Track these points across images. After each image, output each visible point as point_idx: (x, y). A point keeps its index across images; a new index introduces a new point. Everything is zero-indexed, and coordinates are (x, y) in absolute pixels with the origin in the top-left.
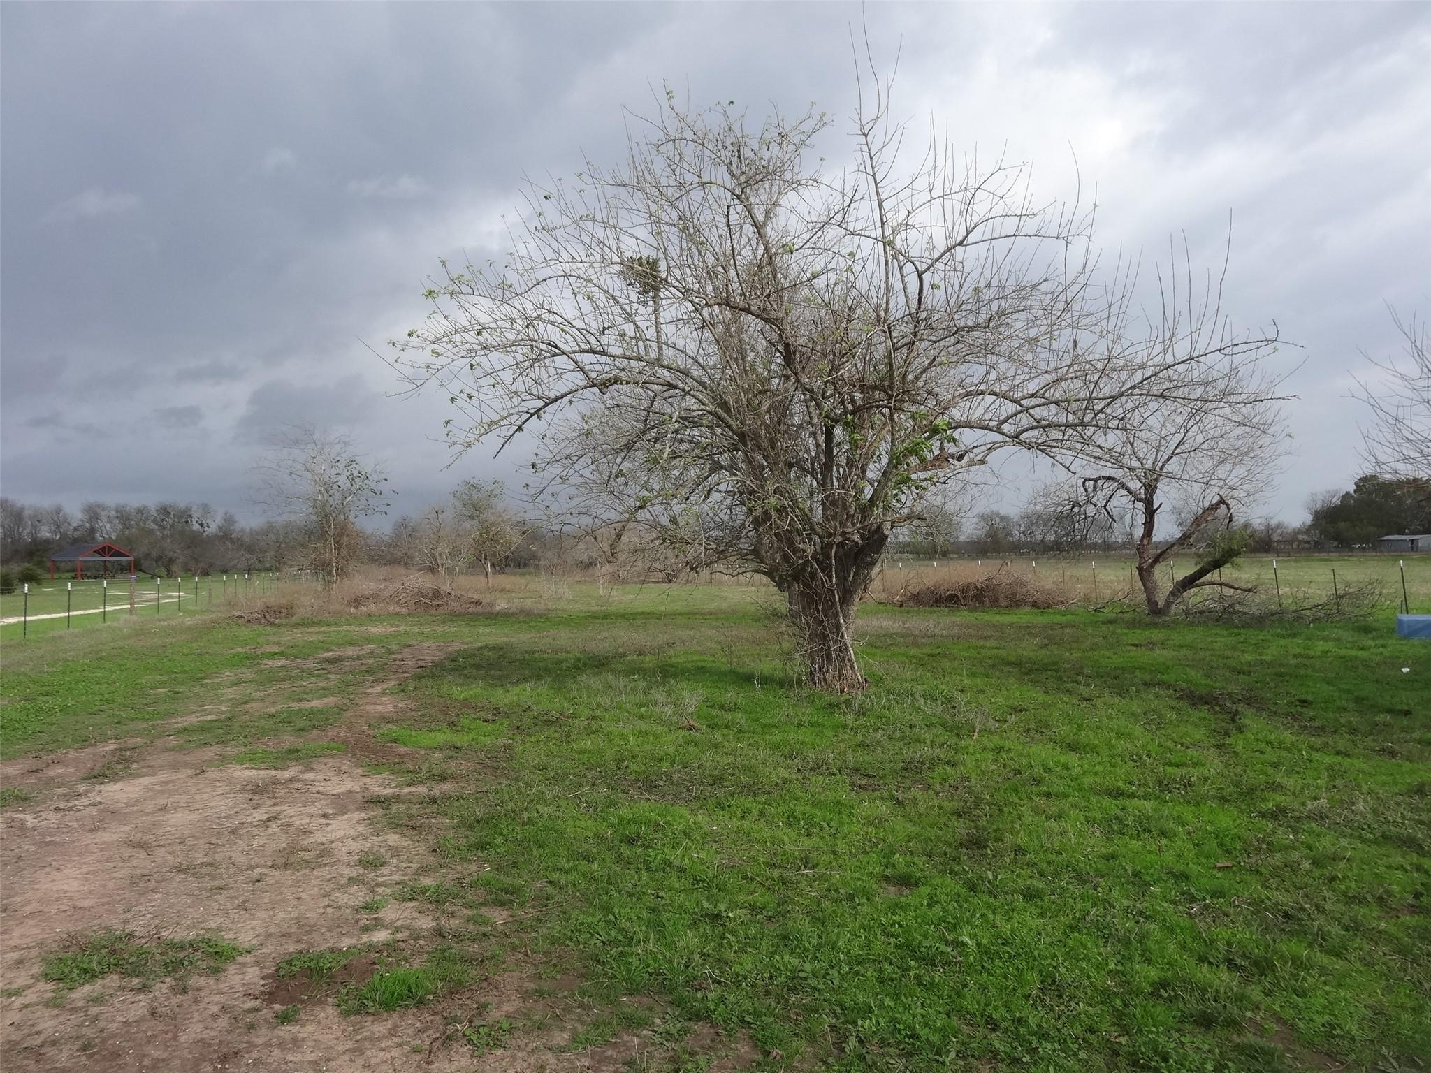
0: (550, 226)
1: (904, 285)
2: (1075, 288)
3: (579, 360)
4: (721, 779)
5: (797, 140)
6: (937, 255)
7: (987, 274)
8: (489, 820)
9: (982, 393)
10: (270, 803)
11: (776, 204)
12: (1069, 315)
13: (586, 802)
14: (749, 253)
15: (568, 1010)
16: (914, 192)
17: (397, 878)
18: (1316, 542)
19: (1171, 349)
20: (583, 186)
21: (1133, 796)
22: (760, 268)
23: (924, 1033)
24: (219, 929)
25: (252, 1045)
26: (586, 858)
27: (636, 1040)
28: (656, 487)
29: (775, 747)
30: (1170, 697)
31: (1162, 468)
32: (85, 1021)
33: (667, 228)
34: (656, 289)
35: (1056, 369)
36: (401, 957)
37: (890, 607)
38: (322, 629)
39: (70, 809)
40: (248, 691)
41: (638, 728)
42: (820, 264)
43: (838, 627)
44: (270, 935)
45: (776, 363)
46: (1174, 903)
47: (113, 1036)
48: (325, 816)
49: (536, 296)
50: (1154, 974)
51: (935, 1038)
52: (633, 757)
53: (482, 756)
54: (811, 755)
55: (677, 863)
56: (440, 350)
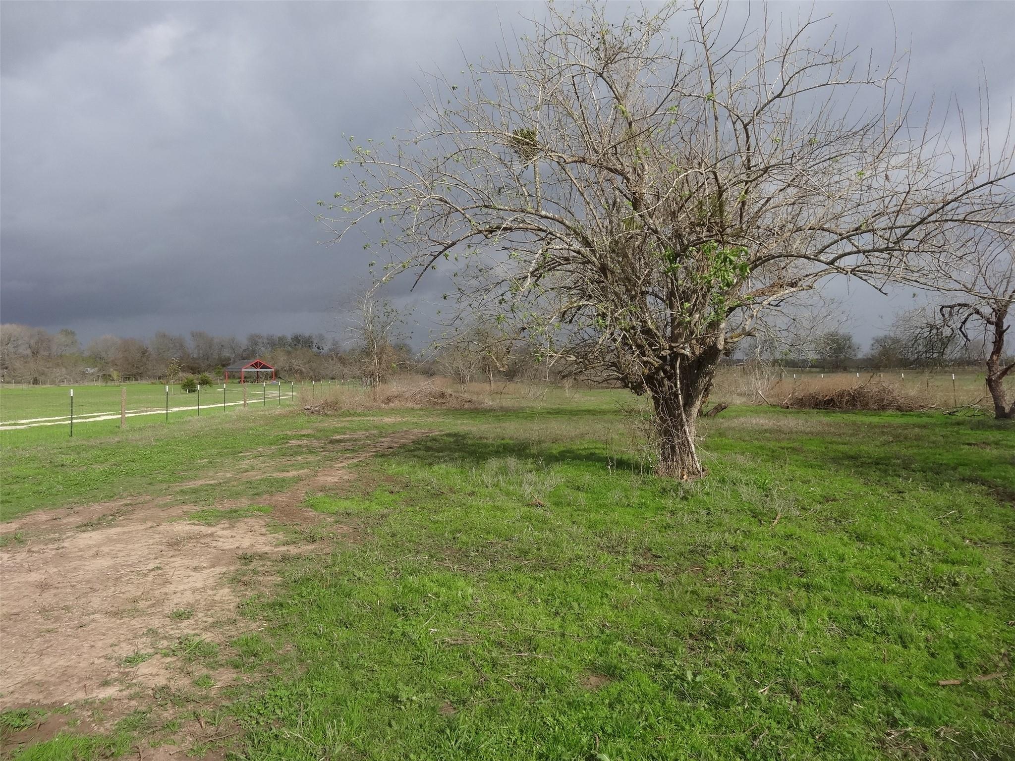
29: (592, 525)
37: (779, 409)
40: (257, 463)
41: (494, 503)
43: (681, 426)
54: (616, 534)
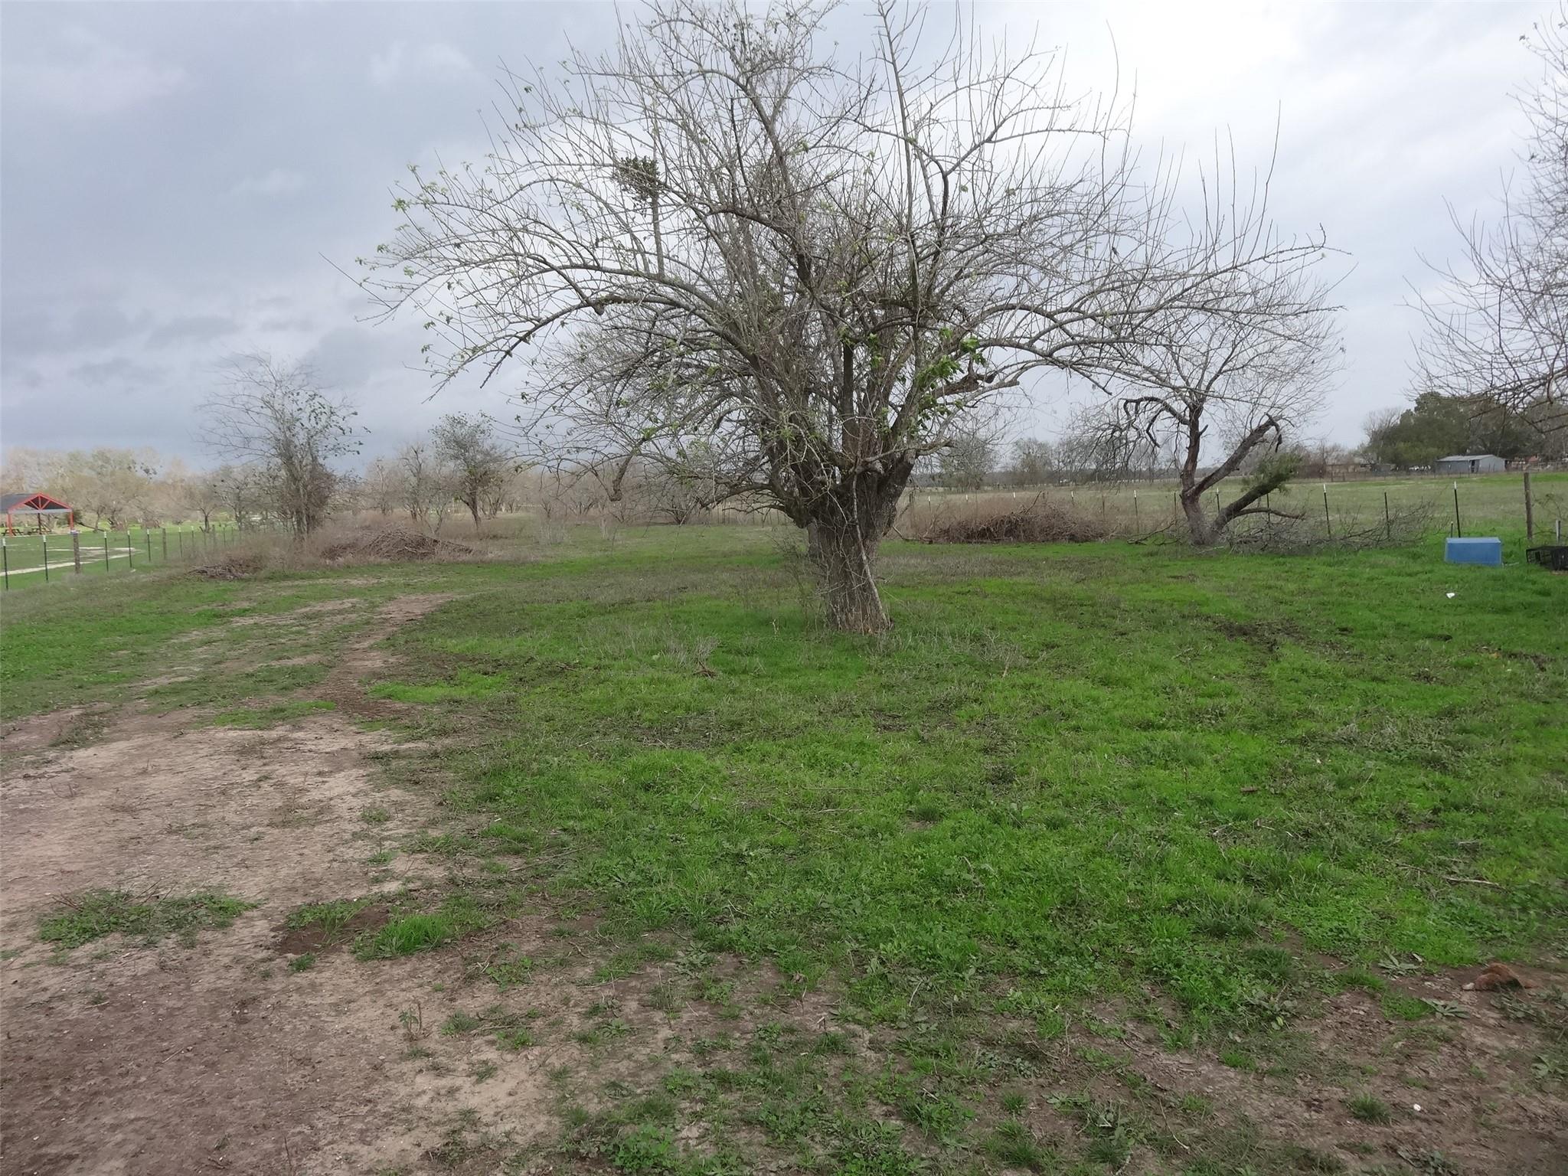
0: (533, 123)
1: (928, 187)
2: (1113, 189)
3: (571, 276)
4: (740, 725)
5: (807, 20)
6: (963, 153)
7: (1019, 175)
8: (498, 773)
9: (1013, 307)
10: (260, 763)
11: (784, 96)
12: (1106, 220)
13: (598, 751)
14: (756, 153)
15: (589, 947)
16: (938, 82)
17: (403, 831)
18: (1373, 466)
19: (1213, 257)
20: (569, 77)
21: (1162, 727)
22: (769, 169)
23: (944, 953)
24: (220, 887)
25: (269, 992)
26: (598, 805)
27: (659, 971)
28: (661, 416)
29: (795, 690)
30: (1207, 628)
31: (1208, 388)
32: (92, 976)
33: (664, 124)
34: (655, 196)
35: (1092, 280)
36: (414, 905)
37: (918, 544)
38: (296, 583)
39: (41, 776)
40: (221, 651)
41: (650, 676)
42: (835, 164)
43: (861, 565)
44: (275, 890)
45: (790, 277)
46: (1198, 827)
47: (122, 989)
48: (320, 774)
49: (519, 202)
50: (1172, 891)
51: (957, 957)
52: (646, 705)
53: (484, 709)
54: (834, 698)
55: (695, 806)
56: (414, 268)
